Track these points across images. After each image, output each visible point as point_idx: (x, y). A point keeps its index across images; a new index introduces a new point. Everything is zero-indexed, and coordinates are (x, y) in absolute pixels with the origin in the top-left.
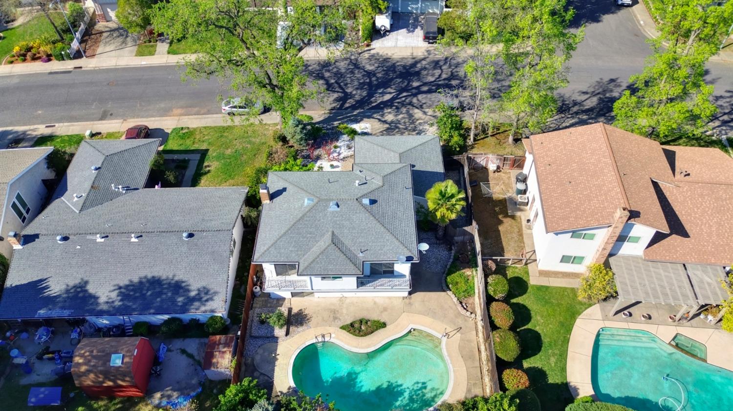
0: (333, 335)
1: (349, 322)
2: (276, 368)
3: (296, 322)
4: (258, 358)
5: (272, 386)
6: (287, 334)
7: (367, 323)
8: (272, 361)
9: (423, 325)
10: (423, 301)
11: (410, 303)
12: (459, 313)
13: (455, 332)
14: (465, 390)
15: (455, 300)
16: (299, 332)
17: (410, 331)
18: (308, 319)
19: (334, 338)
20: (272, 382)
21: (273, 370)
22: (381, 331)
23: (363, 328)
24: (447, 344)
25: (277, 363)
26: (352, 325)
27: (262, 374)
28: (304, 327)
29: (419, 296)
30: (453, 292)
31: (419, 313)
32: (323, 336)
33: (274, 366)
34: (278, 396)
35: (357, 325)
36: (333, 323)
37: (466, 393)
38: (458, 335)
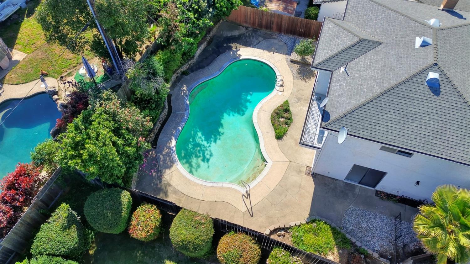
0: (280, 93)
1: (291, 109)
2: (262, 50)
3: (303, 70)
4: (276, 41)
5: (246, 46)
6: (292, 61)
7: (286, 123)
8: (269, 49)
9: (267, 174)
10: (300, 187)
11: (300, 171)
12: (273, 223)
13: (249, 207)
15: (293, 224)
16: (292, 70)
18: (304, 79)
19: (277, 93)
20: (250, 46)
21: (260, 48)
22: (272, 134)
23: (282, 120)
24: (236, 191)
25: (266, 52)
26: (287, 111)
27: (260, 42)
28: (296, 75)
29: (309, 185)
30: (303, 224)
31: (285, 178)
32: (281, 86)
33: (264, 49)
34: (236, 48)
35: (286, 115)
36: (294, 96)
38: (244, 209)
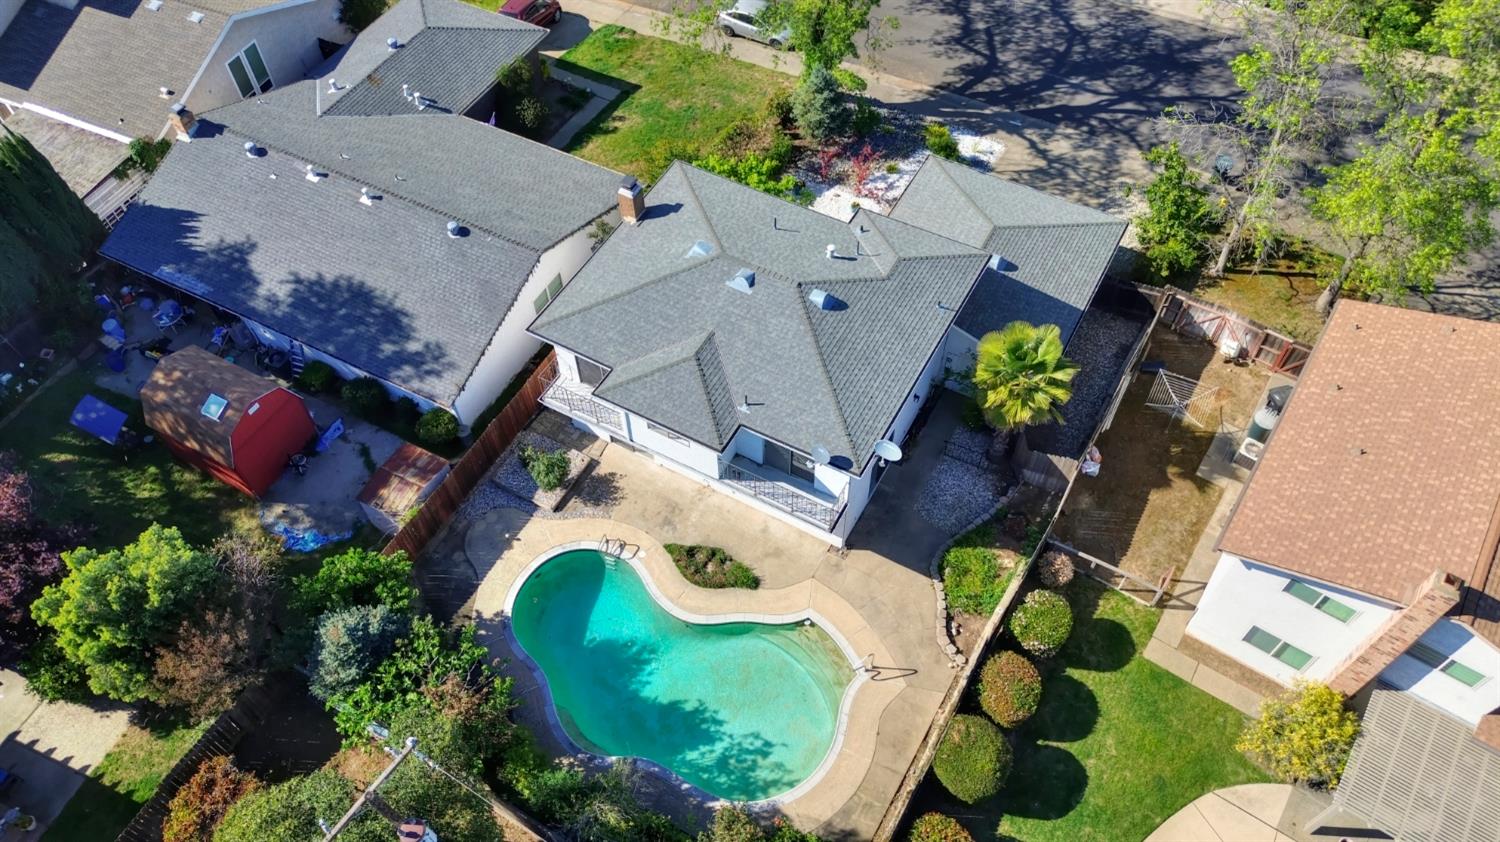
0: (641, 554)
1: (689, 543)
2: (499, 562)
3: (589, 494)
4: (480, 527)
5: (471, 594)
6: (558, 508)
7: (723, 562)
8: (499, 546)
9: (834, 624)
10: (869, 575)
11: (837, 565)
12: (933, 639)
13: (898, 673)
14: (839, 805)
15: (941, 605)
16: (582, 515)
17: (800, 624)
18: (615, 499)
19: (640, 559)
20: (476, 587)
21: (491, 565)
22: (742, 594)
23: (710, 568)
24: (862, 689)
25: (507, 554)
26: (691, 552)
27: (468, 561)
28: (600, 510)
29: (867, 560)
30: (945, 587)
31: (847, 596)
32: (622, 546)
33: (498, 556)
34: (470, 618)
35: (701, 557)
36: (658, 529)
37: (836, 815)
38: (901, 683)
